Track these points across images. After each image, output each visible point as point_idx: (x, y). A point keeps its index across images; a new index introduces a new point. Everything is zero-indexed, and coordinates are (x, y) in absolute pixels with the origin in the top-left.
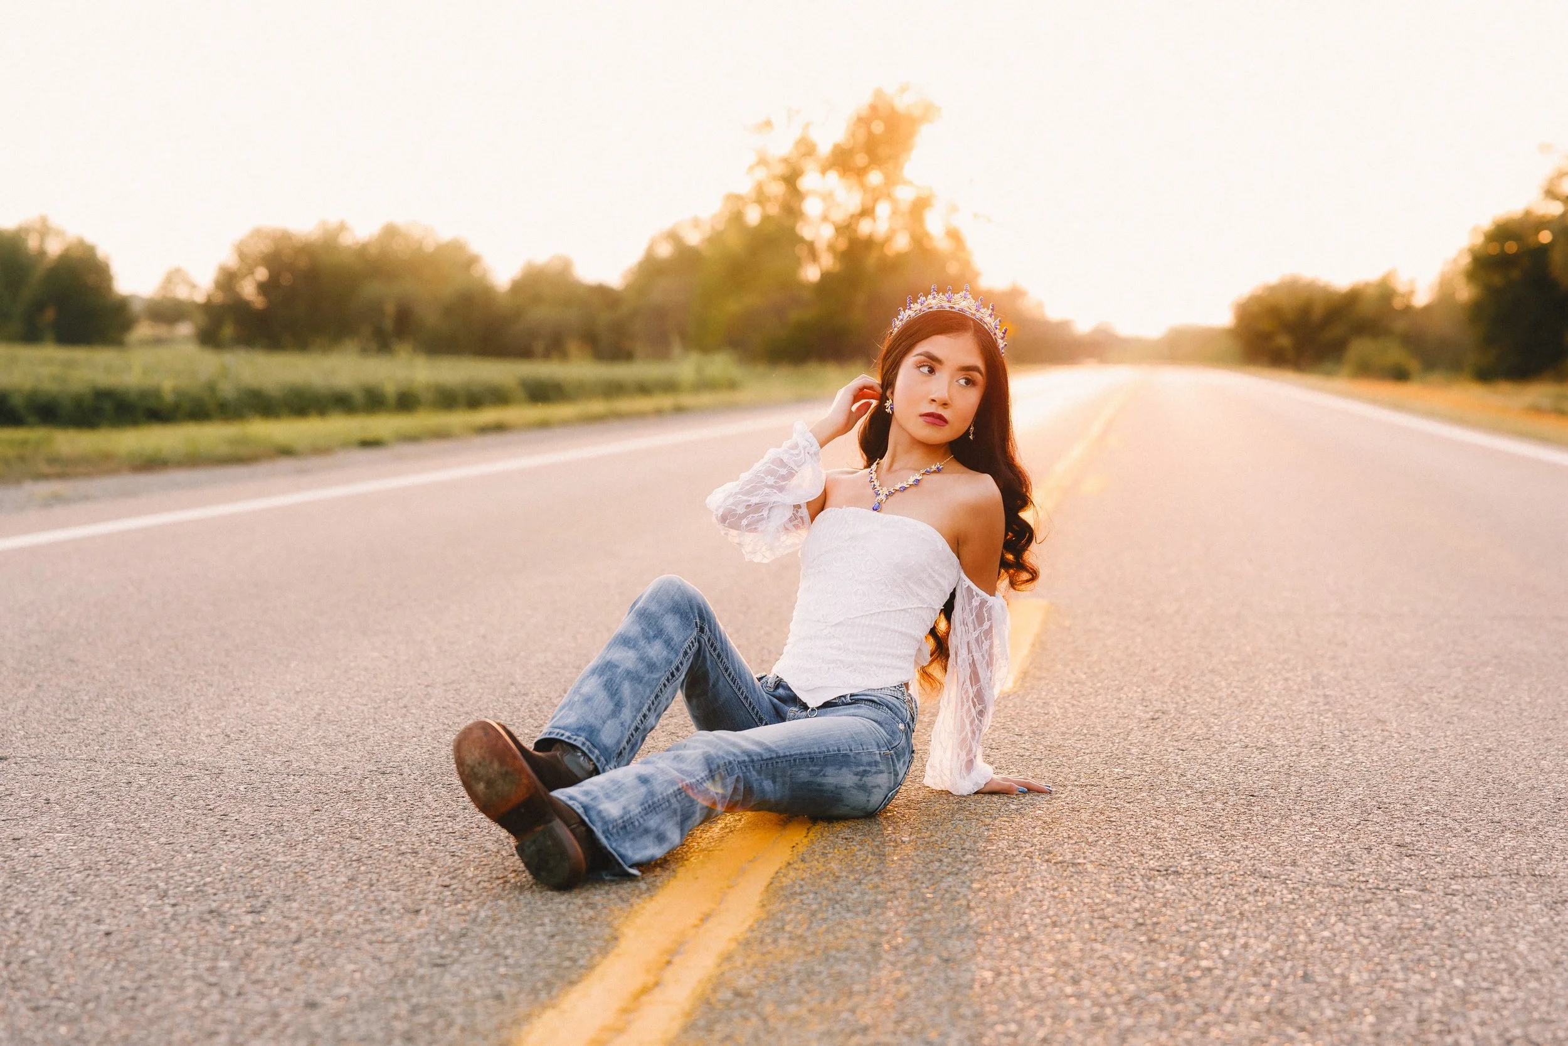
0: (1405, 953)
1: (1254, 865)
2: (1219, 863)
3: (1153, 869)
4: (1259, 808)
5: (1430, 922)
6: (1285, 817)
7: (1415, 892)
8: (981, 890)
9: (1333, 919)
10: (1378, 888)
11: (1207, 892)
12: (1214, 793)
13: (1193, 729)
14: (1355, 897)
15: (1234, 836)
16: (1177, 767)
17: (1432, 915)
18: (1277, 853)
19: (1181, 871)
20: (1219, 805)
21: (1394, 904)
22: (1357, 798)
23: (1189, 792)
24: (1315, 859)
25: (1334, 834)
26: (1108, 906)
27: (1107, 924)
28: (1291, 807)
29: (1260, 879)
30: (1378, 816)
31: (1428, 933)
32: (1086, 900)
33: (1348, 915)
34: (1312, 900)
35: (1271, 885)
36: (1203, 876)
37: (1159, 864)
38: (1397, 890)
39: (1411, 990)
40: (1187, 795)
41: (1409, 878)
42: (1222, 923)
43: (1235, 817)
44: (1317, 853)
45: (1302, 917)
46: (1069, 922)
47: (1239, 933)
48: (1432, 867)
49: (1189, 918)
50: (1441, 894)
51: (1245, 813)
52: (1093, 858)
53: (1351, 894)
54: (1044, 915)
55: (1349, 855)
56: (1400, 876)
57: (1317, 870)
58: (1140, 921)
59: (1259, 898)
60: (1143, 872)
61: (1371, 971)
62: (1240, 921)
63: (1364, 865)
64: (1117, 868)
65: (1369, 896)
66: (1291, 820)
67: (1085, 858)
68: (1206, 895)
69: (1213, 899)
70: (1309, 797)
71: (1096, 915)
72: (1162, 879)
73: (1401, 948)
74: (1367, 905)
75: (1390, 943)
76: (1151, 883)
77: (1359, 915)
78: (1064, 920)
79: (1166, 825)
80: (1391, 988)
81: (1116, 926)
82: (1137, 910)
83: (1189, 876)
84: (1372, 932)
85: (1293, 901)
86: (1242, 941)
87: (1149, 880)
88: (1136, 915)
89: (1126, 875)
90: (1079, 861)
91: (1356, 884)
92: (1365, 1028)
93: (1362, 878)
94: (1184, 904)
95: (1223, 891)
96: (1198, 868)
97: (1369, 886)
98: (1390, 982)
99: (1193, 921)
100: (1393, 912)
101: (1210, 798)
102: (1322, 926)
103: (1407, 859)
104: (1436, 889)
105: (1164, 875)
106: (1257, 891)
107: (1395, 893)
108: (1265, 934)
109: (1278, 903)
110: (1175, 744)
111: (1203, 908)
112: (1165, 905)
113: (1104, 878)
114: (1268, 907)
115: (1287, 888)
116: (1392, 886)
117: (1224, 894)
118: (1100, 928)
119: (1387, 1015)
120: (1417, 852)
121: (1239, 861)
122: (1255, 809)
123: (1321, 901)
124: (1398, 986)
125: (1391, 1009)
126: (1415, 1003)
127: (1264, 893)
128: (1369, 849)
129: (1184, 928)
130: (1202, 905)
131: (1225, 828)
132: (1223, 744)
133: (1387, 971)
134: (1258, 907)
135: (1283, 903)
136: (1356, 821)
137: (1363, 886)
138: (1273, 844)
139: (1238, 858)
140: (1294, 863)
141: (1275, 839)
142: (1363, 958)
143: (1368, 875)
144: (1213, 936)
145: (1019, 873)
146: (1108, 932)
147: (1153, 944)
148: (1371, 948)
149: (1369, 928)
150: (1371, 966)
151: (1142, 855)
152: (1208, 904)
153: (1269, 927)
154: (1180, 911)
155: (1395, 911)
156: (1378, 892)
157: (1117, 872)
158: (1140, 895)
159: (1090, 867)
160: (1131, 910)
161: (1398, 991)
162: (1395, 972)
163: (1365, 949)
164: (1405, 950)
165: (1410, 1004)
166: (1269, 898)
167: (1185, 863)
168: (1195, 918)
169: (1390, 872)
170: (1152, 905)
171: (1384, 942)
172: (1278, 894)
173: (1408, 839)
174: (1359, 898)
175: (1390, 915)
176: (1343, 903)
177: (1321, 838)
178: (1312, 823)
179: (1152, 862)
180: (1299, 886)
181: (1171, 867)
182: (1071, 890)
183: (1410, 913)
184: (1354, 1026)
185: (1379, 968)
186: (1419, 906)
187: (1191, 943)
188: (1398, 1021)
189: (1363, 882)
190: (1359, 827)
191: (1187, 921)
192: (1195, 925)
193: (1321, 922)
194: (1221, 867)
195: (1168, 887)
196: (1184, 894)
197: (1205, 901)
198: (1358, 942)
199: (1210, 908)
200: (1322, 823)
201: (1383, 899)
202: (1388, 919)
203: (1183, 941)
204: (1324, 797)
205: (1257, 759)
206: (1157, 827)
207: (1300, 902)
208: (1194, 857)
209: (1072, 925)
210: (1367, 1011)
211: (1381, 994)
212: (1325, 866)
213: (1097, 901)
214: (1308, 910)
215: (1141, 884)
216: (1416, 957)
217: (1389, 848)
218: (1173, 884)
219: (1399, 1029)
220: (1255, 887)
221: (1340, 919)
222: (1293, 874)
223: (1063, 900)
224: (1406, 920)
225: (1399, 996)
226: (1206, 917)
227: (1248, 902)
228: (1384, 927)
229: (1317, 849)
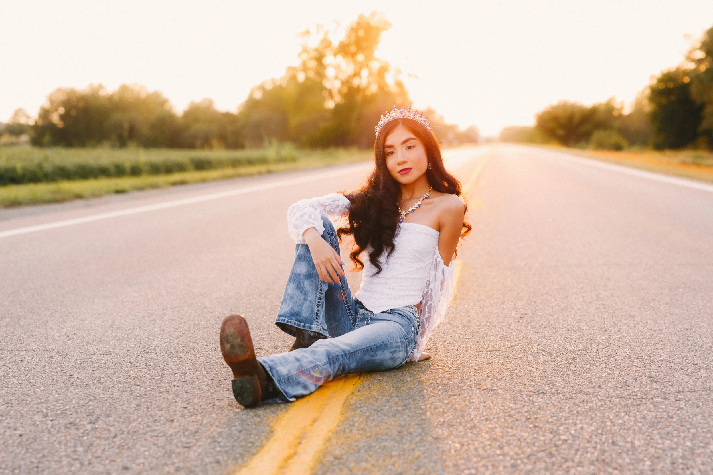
0: (661, 430)
1: (580, 388)
2: (563, 388)
3: (531, 392)
4: (579, 360)
5: (670, 414)
6: (592, 364)
7: (661, 400)
8: (448, 403)
9: (623, 414)
10: (642, 398)
11: (559, 402)
12: (556, 353)
13: (541, 322)
14: (632, 403)
15: (568, 374)
16: (536, 341)
17: (671, 411)
18: (590, 382)
19: (545, 392)
20: (559, 359)
21: (651, 406)
22: (626, 354)
23: (543, 353)
24: (610, 385)
25: (617, 372)
26: (512, 410)
27: (512, 419)
28: (594, 359)
29: (584, 395)
30: (637, 363)
31: (670, 420)
32: (501, 408)
33: (630, 412)
34: (611, 405)
35: (590, 398)
36: (556, 394)
37: (534, 389)
38: (652, 399)
39: (665, 448)
40: (543, 355)
41: (657, 393)
42: (569, 417)
43: (568, 365)
44: (610, 382)
45: (608, 414)
46: (494, 418)
47: (578, 422)
48: (667, 388)
49: (552, 415)
50: (674, 400)
51: (572, 363)
52: (501, 387)
53: (630, 402)
54: (481, 415)
55: (626, 382)
56: (652, 392)
57: (612, 390)
58: (529, 417)
59: (585, 405)
60: (526, 393)
61: (645, 439)
62: (577, 416)
63: (634, 387)
64: (513, 391)
65: (639, 402)
66: (596, 365)
67: (497, 387)
68: (559, 404)
69: (563, 406)
70: (602, 354)
71: (506, 415)
72: (536, 396)
73: (658, 427)
74: (639, 407)
75: (652, 425)
76: (531, 398)
77: (635, 412)
78: (491, 417)
79: (535, 370)
80: (656, 447)
81: (517, 420)
82: (526, 412)
83: (549, 394)
84: (643, 420)
85: (602, 406)
86: (580, 426)
87: (530, 396)
88: (526, 414)
89: (518, 395)
90: (495, 388)
91: (632, 397)
92: (646, 467)
93: (634, 394)
94: (549, 408)
95: (567, 401)
96: (553, 390)
97: (638, 397)
98: (655, 445)
99: (554, 416)
100: (651, 410)
101: (554, 356)
102: (618, 418)
103: (655, 384)
104: (671, 398)
105: (537, 394)
106: (583, 401)
107: (651, 400)
108: (590, 422)
109: (595, 406)
110: (533, 330)
111: (558, 410)
112: (540, 409)
113: (508, 396)
114: (591, 409)
115: (598, 399)
116: (649, 397)
117: (568, 403)
118: (509, 421)
119: (656, 461)
120: (659, 380)
121: (572, 387)
122: (577, 360)
123: (616, 405)
124: (660, 446)
125: (658, 458)
126: (669, 455)
127: (587, 402)
128: (635, 379)
129: (550, 420)
130: (558, 408)
131: (564, 370)
132: (557, 329)
133: (653, 439)
134: (585, 409)
135: (597, 407)
136: (627, 365)
137: (635, 397)
138: (588, 378)
139: (572, 385)
140: (600, 387)
141: (589, 375)
142: (640, 433)
143: (637, 392)
144: (565, 424)
145: (466, 395)
146: (513, 423)
147: (537, 428)
148: (643, 428)
149: (640, 418)
150: (645, 437)
151: (525, 385)
152: (561, 408)
153: (592, 419)
154: (548, 412)
155: (653, 409)
156: (643, 400)
157: (513, 393)
158: (527, 404)
159: (500, 391)
160: (523, 411)
161: (660, 449)
162: (657, 440)
163: (640, 428)
164: (660, 428)
165: (666, 455)
166: (590, 405)
167: (546, 388)
168: (555, 415)
169: (647, 390)
170: (533, 409)
171: (649, 425)
172: (594, 402)
173: (654, 374)
174: (634, 404)
175: (650, 412)
176: (626, 406)
177: (611, 374)
178: (606, 367)
179: (530, 388)
180: (604, 398)
181: (540, 390)
182: (492, 403)
183: (660, 410)
184: (640, 467)
185: (649, 438)
186: (664, 407)
187: (555, 427)
188: (662, 464)
189: (635, 395)
190: (629, 368)
191: (551, 417)
192: (555, 418)
193: (617, 416)
194: (564, 390)
195: (540, 400)
196: (548, 404)
197: (559, 407)
198: (637, 425)
199: (562, 410)
200: (611, 367)
201: (646, 404)
202: (650, 413)
203: (551, 426)
204: (610, 354)
205: (575, 336)
206: (530, 371)
207: (605, 406)
208: (550, 385)
209: (495, 420)
210: (646, 459)
211: (652, 450)
212: (615, 388)
213: (506, 408)
214: (610, 410)
215: (526, 399)
216: (666, 432)
217: (645, 378)
218: (542, 398)
219: (663, 467)
220: (582, 399)
221: (626, 414)
222: (600, 393)
223: (489, 408)
224: (659, 414)
225: (661, 452)
226: (561, 414)
227: (580, 407)
228: (648, 417)
229: (610, 380)
